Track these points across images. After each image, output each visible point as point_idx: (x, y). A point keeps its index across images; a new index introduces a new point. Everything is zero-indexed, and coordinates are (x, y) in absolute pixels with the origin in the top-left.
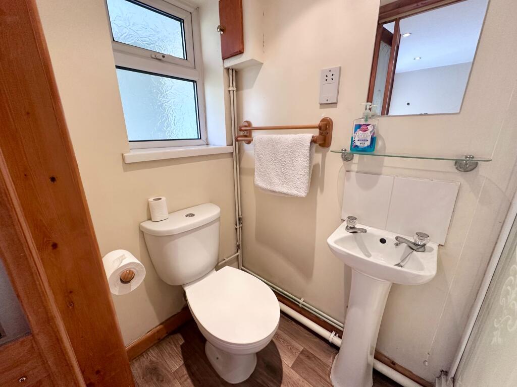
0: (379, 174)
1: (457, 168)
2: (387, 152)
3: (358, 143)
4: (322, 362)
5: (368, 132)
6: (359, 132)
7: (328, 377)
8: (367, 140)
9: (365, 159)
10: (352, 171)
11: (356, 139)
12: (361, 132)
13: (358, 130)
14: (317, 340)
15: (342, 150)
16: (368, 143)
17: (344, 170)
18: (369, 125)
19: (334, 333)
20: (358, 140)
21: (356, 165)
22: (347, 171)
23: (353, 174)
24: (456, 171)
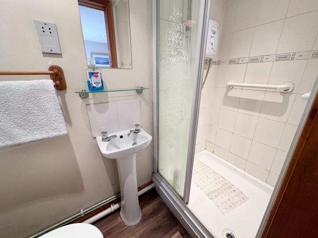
0: (107, 102)
1: (137, 93)
2: (108, 89)
3: (94, 85)
4: (117, 225)
5: (99, 77)
6: (93, 78)
7: (125, 227)
8: (100, 83)
9: (97, 95)
10: (90, 104)
11: (93, 82)
12: (94, 77)
13: (92, 76)
14: (105, 220)
15: (82, 91)
16: (100, 85)
17: (84, 105)
18: (98, 73)
19: (112, 205)
20: (94, 83)
21: (92, 100)
22: (87, 105)
23: (92, 106)
24: (137, 94)
